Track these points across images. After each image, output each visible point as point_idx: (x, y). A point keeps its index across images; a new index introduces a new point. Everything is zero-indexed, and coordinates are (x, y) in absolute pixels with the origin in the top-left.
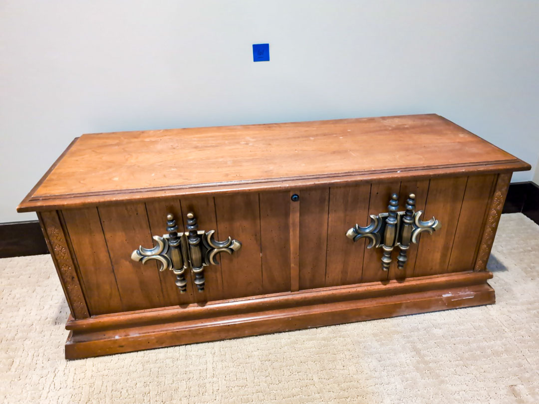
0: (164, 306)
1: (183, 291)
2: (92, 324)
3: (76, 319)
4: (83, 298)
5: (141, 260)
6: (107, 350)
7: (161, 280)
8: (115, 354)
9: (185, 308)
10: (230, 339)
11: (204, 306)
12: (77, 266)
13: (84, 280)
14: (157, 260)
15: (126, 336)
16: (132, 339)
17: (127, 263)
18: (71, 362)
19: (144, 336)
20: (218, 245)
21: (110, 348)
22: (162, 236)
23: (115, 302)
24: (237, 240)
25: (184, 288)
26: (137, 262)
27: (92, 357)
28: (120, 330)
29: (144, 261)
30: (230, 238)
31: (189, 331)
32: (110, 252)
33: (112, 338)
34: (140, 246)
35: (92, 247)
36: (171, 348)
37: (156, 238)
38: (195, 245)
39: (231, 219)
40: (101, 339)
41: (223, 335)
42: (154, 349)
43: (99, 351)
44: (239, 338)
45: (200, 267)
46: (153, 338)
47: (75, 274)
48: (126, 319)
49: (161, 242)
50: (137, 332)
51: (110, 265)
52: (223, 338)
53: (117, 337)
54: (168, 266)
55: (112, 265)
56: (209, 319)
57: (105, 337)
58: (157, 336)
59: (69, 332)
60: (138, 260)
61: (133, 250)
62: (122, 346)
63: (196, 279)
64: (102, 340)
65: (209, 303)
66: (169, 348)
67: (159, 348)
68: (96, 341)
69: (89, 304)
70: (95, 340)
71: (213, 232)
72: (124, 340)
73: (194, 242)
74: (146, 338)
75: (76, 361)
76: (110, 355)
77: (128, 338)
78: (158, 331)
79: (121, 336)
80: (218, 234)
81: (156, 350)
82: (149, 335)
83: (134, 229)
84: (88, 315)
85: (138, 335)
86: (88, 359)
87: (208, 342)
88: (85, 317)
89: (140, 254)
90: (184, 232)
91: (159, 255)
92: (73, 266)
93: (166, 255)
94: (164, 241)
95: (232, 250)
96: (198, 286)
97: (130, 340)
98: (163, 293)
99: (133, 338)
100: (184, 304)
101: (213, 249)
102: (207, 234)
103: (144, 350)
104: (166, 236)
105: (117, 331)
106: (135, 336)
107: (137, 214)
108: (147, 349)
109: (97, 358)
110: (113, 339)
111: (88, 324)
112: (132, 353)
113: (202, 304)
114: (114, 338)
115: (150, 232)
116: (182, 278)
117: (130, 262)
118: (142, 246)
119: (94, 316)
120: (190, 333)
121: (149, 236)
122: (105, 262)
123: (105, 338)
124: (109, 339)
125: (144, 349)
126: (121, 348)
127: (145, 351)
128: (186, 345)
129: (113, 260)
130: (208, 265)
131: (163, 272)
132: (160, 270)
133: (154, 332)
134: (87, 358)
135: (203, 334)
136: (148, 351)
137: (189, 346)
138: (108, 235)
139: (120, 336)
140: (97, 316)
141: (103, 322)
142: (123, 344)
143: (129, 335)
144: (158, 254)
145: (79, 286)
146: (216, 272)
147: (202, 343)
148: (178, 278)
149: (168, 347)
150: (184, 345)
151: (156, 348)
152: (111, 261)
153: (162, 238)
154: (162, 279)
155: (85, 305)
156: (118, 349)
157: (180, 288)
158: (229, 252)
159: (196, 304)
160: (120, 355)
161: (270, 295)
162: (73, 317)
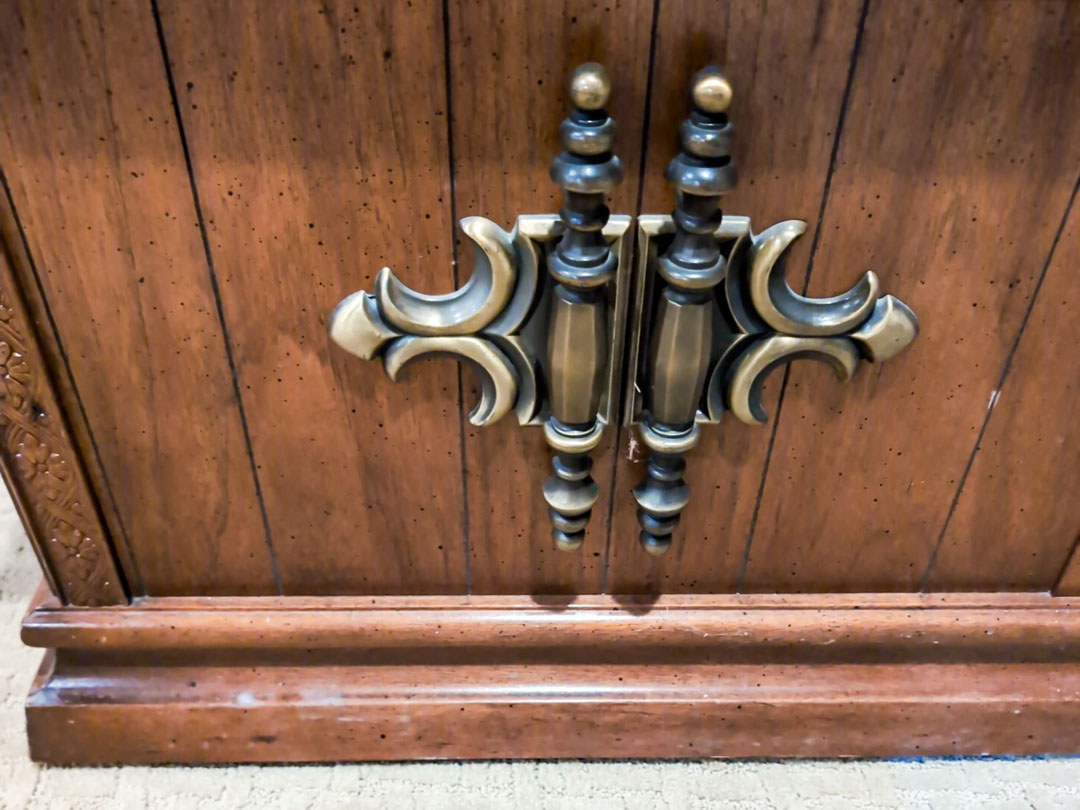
0: (463, 590)
1: (569, 535)
2: (136, 632)
3: (64, 601)
4: (92, 514)
5: (383, 350)
6: (206, 745)
7: (465, 472)
8: (236, 765)
9: (558, 608)
10: (728, 761)
11: (645, 611)
12: (55, 348)
13: (93, 423)
14: (463, 362)
15: (285, 698)
16: (314, 717)
17: (310, 361)
18: (55, 772)
19: (363, 709)
20: (798, 314)
21: (219, 739)
22: (508, 224)
23: (242, 545)
24: (903, 301)
25: (577, 527)
26: (362, 361)
27: (144, 763)
28: (260, 669)
29: (395, 362)
30: (872, 278)
31: (563, 708)
32: (225, 287)
33: (223, 698)
34: (386, 272)
35: (125, 249)
36: (474, 766)
37: (477, 228)
38: (694, 296)
39: (919, 163)
40: (178, 699)
41: (705, 741)
42: (403, 762)
43: (172, 746)
44: (768, 760)
45: (685, 426)
46: (404, 719)
47: (43, 391)
48: (290, 629)
49: (501, 256)
50: (333, 687)
51: (224, 365)
52: (704, 751)
53: (246, 700)
54: (516, 401)
55: (232, 365)
56: (652, 669)
57: (194, 691)
58: (420, 713)
59: (40, 653)
60: (365, 351)
61: (347, 292)
62: (268, 739)
63: (644, 484)
64: (182, 706)
65: (666, 600)
66: (466, 766)
67: (423, 762)
68: (158, 706)
69: (121, 545)
70: (156, 701)
71: (790, 230)
72: (277, 713)
73: (695, 275)
74: (375, 719)
75: (76, 772)
76: (218, 765)
77: (293, 710)
78: (429, 696)
79: (264, 699)
80: (814, 247)
81: (411, 768)
82: (384, 709)
83: (362, 159)
84: (120, 591)
85: (338, 702)
86: (127, 770)
87: (633, 760)
88: (102, 601)
89: (383, 318)
90: (639, 211)
91: (480, 334)
92: (32, 344)
93: (512, 340)
94: (516, 253)
95: (862, 351)
96: (650, 523)
97: (303, 717)
98: (466, 532)
99: (314, 710)
100: (554, 592)
101: (766, 331)
102: (755, 239)
103: (359, 763)
104: (535, 225)
105: (249, 671)
106: (325, 702)
107: (387, 55)
108: (370, 758)
109: (161, 769)
110: (229, 704)
111: (119, 632)
112: (307, 769)
113: (637, 602)
114: (234, 700)
115: (447, 187)
116: (582, 475)
117: (322, 356)
118: (394, 272)
119: (146, 601)
120: (566, 718)
121: (441, 215)
122: (196, 343)
123: (196, 699)
124: (212, 705)
125: (359, 757)
126: (262, 746)
127: (365, 768)
128: (538, 761)
129: (238, 337)
130: (714, 421)
131: (481, 430)
132: (475, 420)
133: (408, 697)
134: (120, 765)
135: (617, 728)
136: (377, 768)
137: (551, 766)
138: (215, 181)
139: (256, 697)
140: (162, 602)
141: (186, 633)
142: (272, 729)
143: (297, 697)
144: (476, 327)
145: (71, 455)
146: (738, 460)
147: (604, 760)
148: (563, 473)
149: (460, 762)
150: (528, 760)
151: (414, 762)
152: (226, 337)
153: (509, 237)
154: (472, 462)
155: (105, 546)
156: (252, 745)
157: (560, 521)
158: (847, 359)
159: (607, 599)
160: (256, 769)
161: (953, 598)
162: (55, 594)
